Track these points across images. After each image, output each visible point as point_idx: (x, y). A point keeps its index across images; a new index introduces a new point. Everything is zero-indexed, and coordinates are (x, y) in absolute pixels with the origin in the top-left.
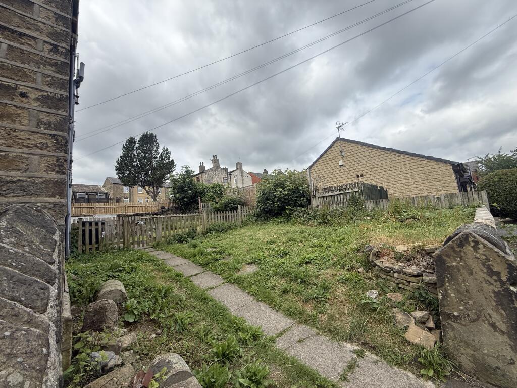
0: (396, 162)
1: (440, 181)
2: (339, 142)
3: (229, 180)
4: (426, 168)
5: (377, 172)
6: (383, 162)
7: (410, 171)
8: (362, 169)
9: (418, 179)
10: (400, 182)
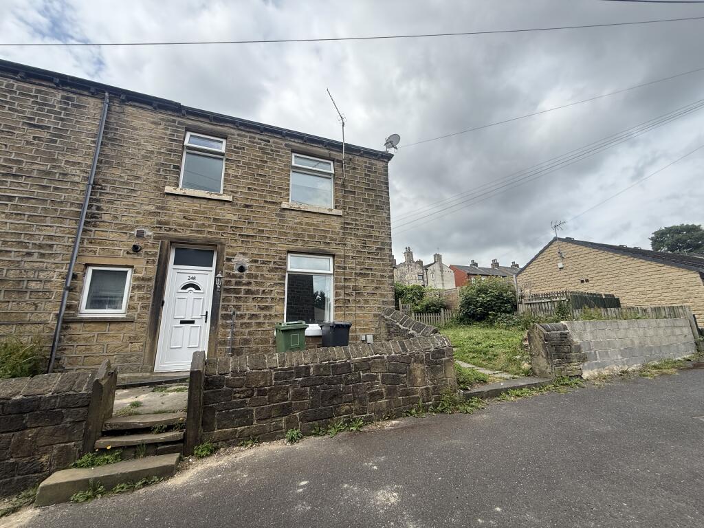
0: (629, 266)
1: (685, 291)
2: (557, 241)
3: (425, 276)
4: (666, 275)
5: (605, 277)
6: (612, 266)
7: (646, 278)
8: (587, 273)
9: (657, 288)
10: (635, 290)
